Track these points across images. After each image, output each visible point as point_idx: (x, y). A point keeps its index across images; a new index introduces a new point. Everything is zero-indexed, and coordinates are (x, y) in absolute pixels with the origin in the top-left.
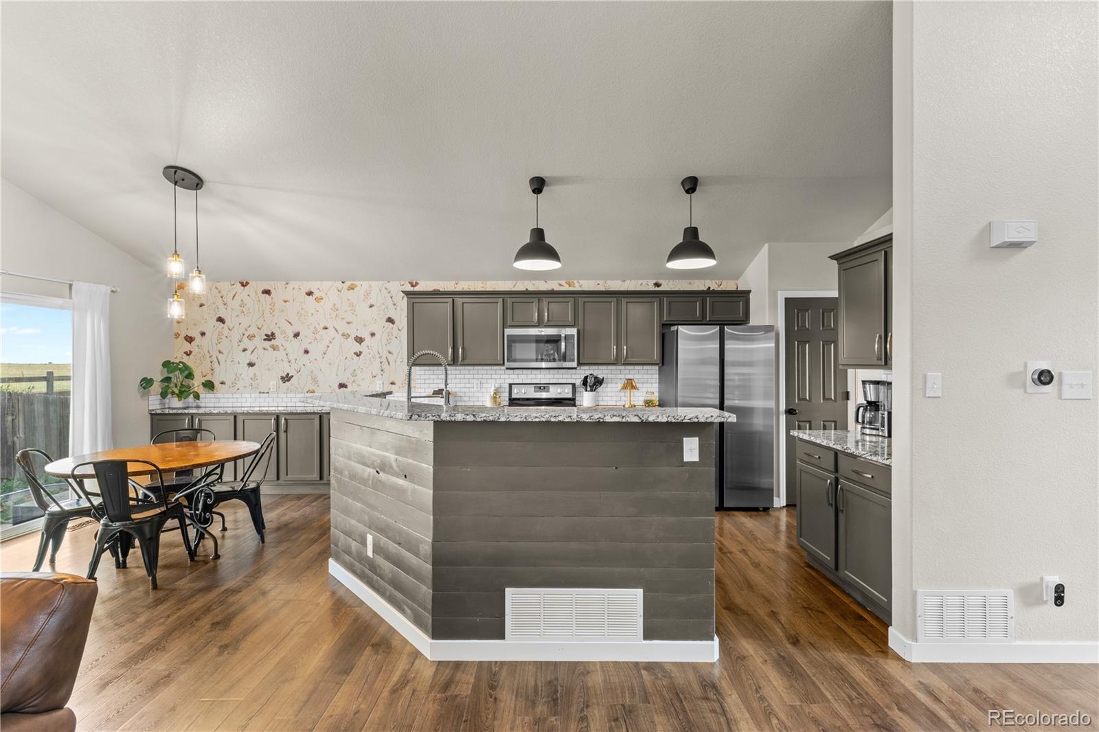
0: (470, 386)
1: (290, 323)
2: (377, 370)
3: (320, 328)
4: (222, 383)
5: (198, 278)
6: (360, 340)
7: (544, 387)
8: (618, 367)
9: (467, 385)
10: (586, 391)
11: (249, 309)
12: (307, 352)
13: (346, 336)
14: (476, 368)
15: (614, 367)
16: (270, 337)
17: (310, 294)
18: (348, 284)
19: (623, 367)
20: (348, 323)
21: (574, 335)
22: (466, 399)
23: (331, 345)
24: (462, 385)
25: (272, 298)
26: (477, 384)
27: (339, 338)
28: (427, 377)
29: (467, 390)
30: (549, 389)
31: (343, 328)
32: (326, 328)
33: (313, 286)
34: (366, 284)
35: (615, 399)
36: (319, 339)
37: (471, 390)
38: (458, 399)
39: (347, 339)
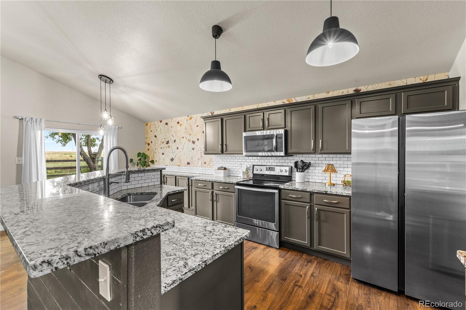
0: (236, 165)
1: (173, 136)
2: (200, 157)
3: (181, 138)
4: (156, 161)
5: (110, 119)
6: (194, 142)
7: (272, 168)
8: (317, 156)
9: (235, 165)
10: (297, 171)
11: (162, 131)
12: (178, 148)
13: (189, 140)
14: (231, 155)
15: (314, 156)
16: (168, 143)
17: (178, 123)
18: (190, 117)
19: (320, 156)
20: (190, 135)
21: (282, 134)
22: (234, 172)
23: (185, 145)
24: (233, 165)
25: (168, 126)
26: (239, 164)
27: (187, 141)
28: (218, 160)
29: (234, 168)
30: (274, 169)
31: (189, 137)
32: (183, 138)
33: (179, 119)
34: (195, 116)
35: (320, 178)
36: (181, 142)
37: (237, 168)
38: (231, 172)
39: (189, 142)
